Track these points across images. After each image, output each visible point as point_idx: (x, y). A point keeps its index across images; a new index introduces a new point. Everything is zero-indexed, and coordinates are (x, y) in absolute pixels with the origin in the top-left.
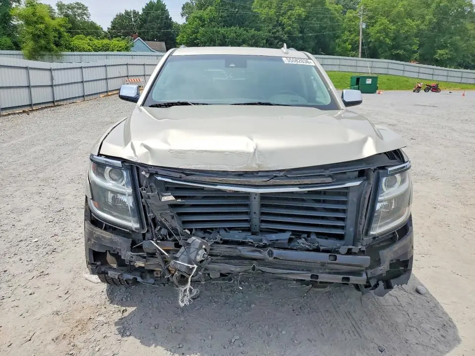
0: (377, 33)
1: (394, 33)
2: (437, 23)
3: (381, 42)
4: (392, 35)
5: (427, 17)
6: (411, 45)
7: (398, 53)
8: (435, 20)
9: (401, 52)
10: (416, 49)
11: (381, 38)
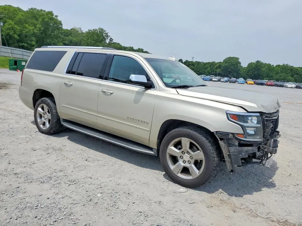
0: (7, 30)
1: (19, 32)
2: (44, 30)
3: (10, 36)
4: (18, 33)
5: (38, 26)
6: (31, 41)
7: (23, 45)
8: (42, 28)
9: (26, 45)
10: (34, 44)
11: (11, 33)
